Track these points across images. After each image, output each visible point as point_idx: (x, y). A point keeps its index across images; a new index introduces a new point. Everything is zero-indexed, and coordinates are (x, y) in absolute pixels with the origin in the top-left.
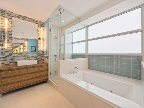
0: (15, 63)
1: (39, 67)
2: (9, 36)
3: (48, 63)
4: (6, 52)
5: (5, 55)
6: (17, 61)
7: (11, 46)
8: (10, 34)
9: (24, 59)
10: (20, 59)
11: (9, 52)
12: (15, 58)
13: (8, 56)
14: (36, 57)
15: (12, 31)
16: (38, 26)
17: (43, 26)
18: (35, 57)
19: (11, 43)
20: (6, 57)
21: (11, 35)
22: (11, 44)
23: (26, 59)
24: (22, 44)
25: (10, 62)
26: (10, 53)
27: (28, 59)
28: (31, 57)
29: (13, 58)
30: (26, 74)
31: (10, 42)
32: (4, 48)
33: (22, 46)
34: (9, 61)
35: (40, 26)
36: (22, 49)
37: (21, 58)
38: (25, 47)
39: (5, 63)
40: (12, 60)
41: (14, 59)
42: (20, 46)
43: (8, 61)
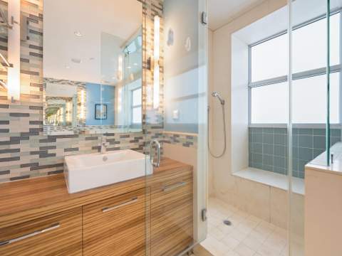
0: (54, 169)
1: (161, 188)
2: (30, 42)
3: (191, 168)
4: (12, 115)
5: (7, 131)
6: (63, 159)
7: (38, 89)
8: (32, 31)
9: (93, 148)
10: (77, 149)
11: (28, 119)
12: (54, 147)
13: (24, 136)
14: (136, 140)
15: (41, 17)
16: (141, 10)
17: (160, 12)
18: (133, 139)
19: (37, 74)
20: (15, 140)
21: (37, 36)
22: (36, 80)
23: (99, 149)
24: (70, 99)
25: (35, 166)
26: (31, 123)
27: (108, 150)
28: (117, 138)
29: (44, 144)
30: (112, 232)
31: (32, 70)
32: (5, 98)
33: (69, 106)
34: (26, 160)
35: (149, 12)
36: (70, 112)
37: (81, 143)
38: (80, 104)
39: (8, 172)
40: (43, 153)
41: (50, 151)
42: (64, 106)
43: (24, 160)
